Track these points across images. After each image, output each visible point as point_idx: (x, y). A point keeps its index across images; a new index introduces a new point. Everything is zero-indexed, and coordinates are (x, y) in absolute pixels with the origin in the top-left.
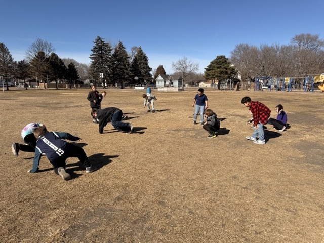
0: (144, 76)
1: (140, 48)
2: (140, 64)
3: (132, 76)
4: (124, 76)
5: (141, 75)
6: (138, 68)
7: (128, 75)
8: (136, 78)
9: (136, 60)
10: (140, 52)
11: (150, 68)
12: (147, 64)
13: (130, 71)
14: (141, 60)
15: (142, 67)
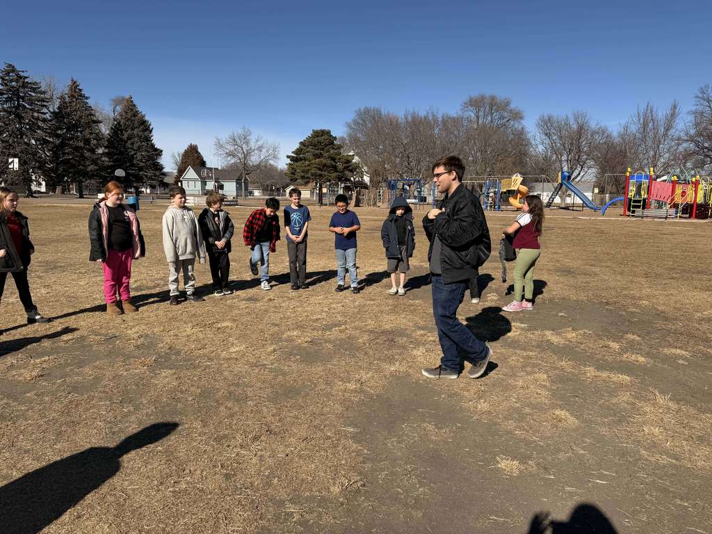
0: (141, 169)
1: (130, 101)
2: (129, 138)
3: (109, 167)
4: (86, 167)
5: (133, 165)
6: (125, 147)
7: (97, 165)
8: (120, 173)
9: (117, 129)
10: (131, 110)
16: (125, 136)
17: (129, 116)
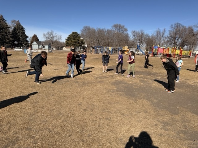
0: (22, 41)
1: (18, 21)
2: (18, 33)
3: (12, 41)
4: (6, 40)
5: (20, 40)
6: (17, 35)
7: (9, 40)
8: (16, 42)
9: (15, 30)
10: (18, 24)
11: (26, 36)
12: (24, 33)
13: (11, 37)
14: (19, 30)
15: (20, 35)
16: (17, 32)
17: (18, 26)
